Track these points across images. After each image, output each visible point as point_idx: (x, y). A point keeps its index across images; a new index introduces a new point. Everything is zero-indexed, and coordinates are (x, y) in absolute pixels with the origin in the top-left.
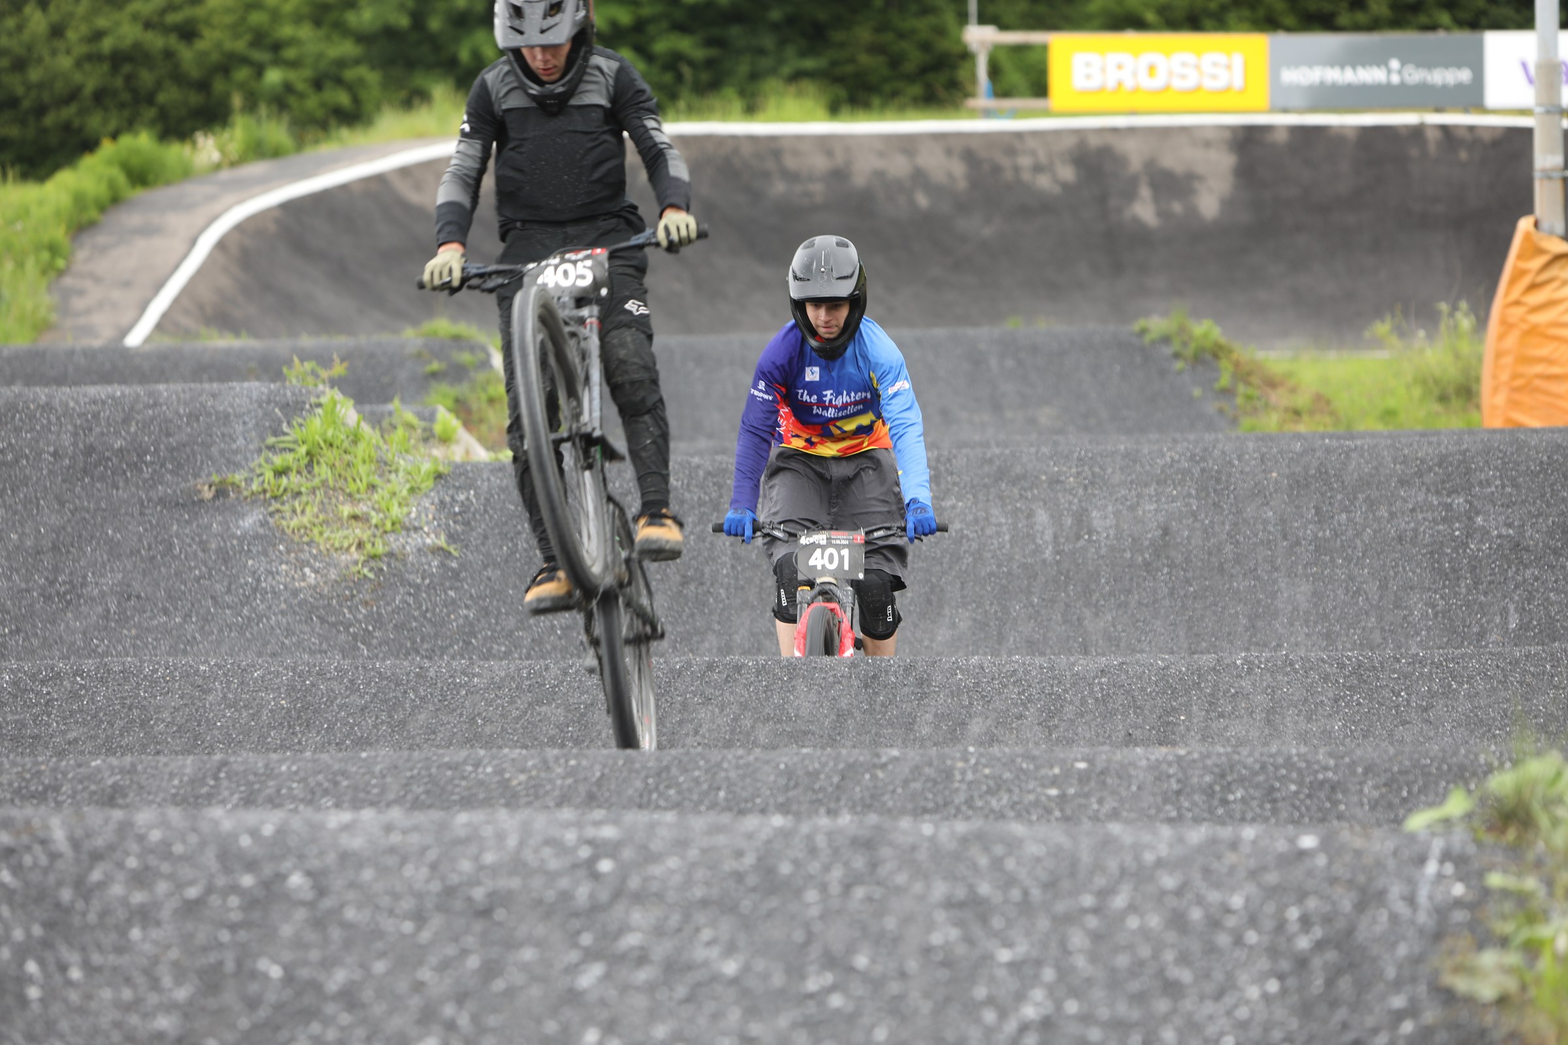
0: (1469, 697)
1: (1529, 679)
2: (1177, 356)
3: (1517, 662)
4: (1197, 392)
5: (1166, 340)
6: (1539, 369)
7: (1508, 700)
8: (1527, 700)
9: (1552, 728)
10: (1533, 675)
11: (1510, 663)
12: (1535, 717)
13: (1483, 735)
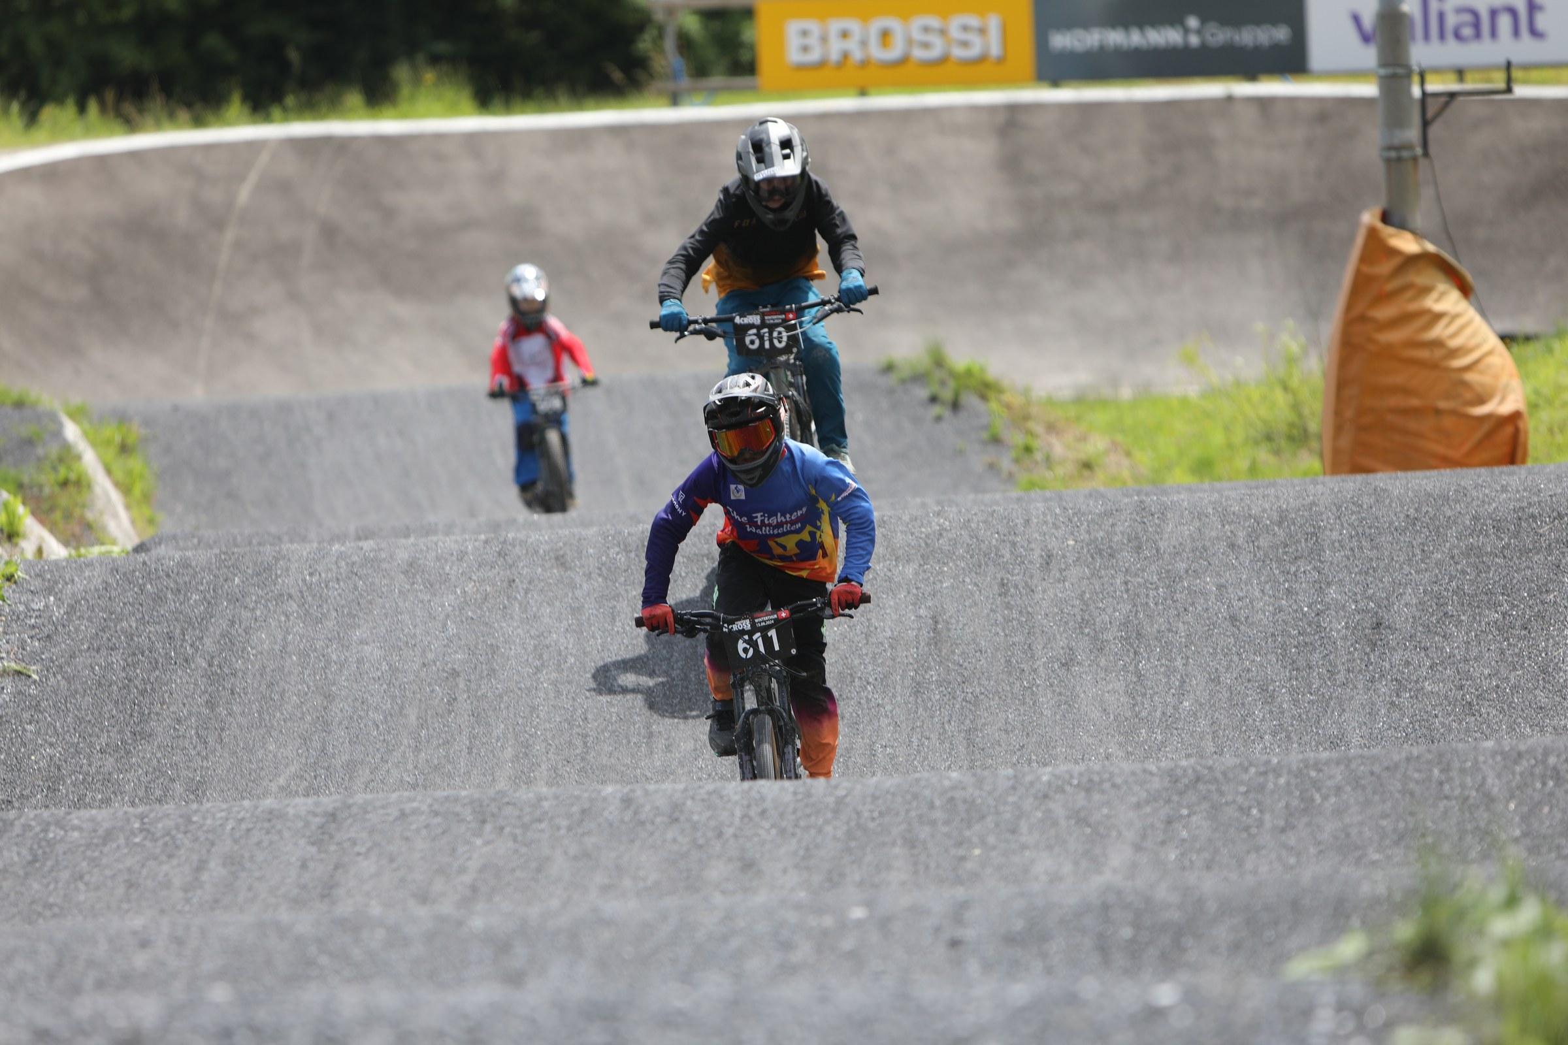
5: (919, 378)
6: (1395, 401)
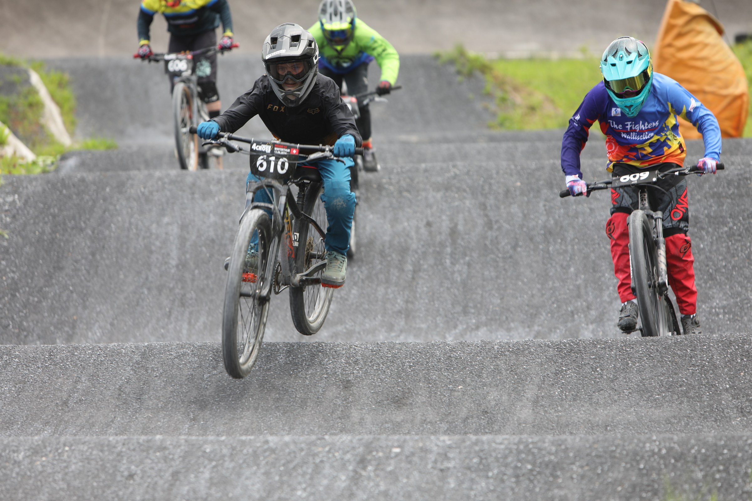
0: (639, 372)
1: (677, 359)
2: (459, 73)
3: (670, 347)
4: (471, 96)
5: (452, 62)
7: (664, 374)
8: (676, 374)
9: (691, 394)
10: (679, 357)
11: (665, 348)
12: (681, 386)
13: (648, 398)
